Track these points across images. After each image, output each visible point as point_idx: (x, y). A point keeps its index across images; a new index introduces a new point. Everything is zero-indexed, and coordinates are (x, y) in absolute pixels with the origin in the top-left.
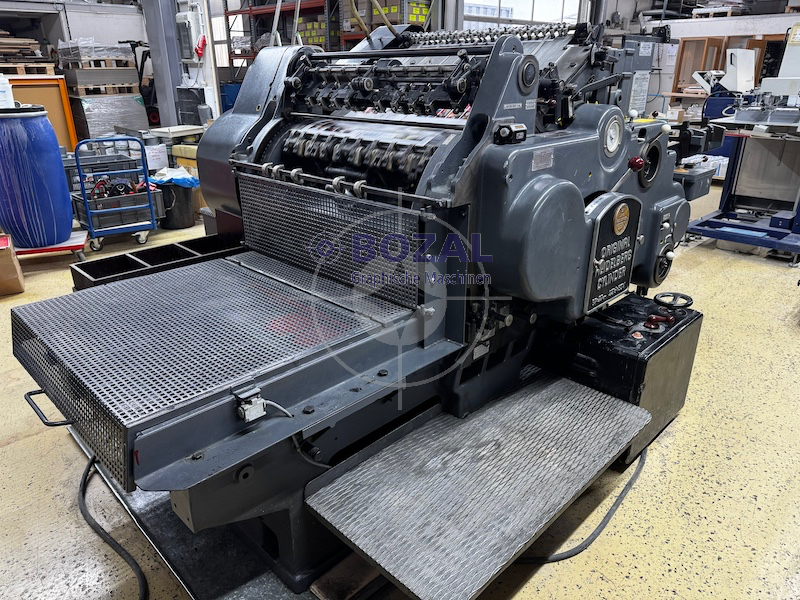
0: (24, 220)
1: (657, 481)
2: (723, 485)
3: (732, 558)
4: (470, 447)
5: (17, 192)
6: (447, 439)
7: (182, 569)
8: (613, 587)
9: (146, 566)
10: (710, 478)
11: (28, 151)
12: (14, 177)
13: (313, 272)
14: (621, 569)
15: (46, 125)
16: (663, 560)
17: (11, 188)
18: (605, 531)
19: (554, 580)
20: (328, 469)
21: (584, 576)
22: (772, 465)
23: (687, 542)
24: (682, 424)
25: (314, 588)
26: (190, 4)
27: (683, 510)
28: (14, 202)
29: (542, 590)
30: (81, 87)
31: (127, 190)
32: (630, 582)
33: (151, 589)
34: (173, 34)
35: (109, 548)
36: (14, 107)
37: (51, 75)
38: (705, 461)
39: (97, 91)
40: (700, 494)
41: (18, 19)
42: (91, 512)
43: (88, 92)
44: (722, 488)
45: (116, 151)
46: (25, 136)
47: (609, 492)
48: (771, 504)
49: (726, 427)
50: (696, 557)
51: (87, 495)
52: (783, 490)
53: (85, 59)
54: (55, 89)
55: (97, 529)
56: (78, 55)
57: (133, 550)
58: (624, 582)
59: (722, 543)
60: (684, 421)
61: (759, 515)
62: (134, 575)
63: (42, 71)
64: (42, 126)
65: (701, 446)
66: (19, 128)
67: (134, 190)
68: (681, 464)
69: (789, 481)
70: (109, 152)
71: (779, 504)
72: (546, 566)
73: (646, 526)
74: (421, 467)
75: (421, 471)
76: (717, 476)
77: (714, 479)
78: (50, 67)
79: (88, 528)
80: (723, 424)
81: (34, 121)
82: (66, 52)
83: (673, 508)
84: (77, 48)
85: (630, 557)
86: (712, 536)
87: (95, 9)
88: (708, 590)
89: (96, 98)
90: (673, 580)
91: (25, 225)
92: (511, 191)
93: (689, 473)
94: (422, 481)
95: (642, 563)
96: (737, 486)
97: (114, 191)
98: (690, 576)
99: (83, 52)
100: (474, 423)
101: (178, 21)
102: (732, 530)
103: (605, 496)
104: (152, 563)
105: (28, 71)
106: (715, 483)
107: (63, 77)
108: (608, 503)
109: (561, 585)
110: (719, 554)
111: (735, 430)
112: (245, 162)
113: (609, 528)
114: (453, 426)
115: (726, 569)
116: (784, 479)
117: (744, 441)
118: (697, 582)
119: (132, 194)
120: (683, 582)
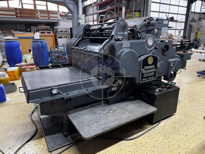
0: (39, 62)
1: (161, 128)
2: (179, 132)
3: (173, 147)
4: (108, 110)
5: (38, 56)
6: (104, 108)
7: (45, 129)
8: (137, 148)
9: (38, 128)
10: (176, 130)
11: (41, 48)
12: (37, 53)
13: (80, 69)
14: (142, 144)
15: (45, 43)
16: (154, 144)
17: (37, 55)
18: (142, 136)
19: (124, 144)
20: (74, 109)
21: (131, 144)
22: (196, 129)
23: (162, 142)
24: (175, 117)
25: (69, 137)
26: (81, 18)
27: (165, 135)
28: (37, 58)
29: (120, 145)
30: (57, 36)
31: (61, 57)
32: (142, 147)
33: (38, 132)
34: (77, 25)
35: (33, 124)
36: (39, 39)
37: (52, 34)
38: (176, 126)
39: (61, 37)
40: (171, 132)
41: (50, 23)
42: (32, 117)
43: (59, 37)
44: (178, 132)
45: (61, 49)
46: (41, 44)
47: (147, 129)
48: (190, 137)
49: (187, 119)
50: (163, 145)
51: (33, 114)
52: (196, 135)
53: (59, 30)
54: (52, 37)
55: (32, 120)
56: (58, 30)
57: (37, 125)
58: (141, 147)
59: (172, 144)
60: (176, 116)
61: (186, 139)
62: (35, 129)
63: (50, 33)
64: (44, 43)
65: (177, 122)
66: (40, 43)
67: (63, 58)
68: (169, 125)
69: (199, 133)
70: (60, 50)
71: (193, 138)
72: (123, 141)
73: (152, 137)
74: (95, 112)
75: (94, 113)
76: (178, 129)
77: (177, 130)
78: (52, 32)
79: (30, 120)
80: (187, 118)
81: (43, 42)
82: (56, 29)
83: (162, 134)
84: (58, 28)
85: (145, 142)
86: (169, 142)
87: (66, 21)
88: (162, 152)
89: (60, 39)
90: (154, 149)
91: (39, 63)
92: (117, 51)
93: (171, 128)
94: (93, 115)
95: (148, 144)
96: (183, 132)
97: (58, 58)
98: (159, 149)
99: (59, 29)
100: (112, 106)
101: (78, 22)
102: (176, 141)
103: (145, 129)
104: (40, 127)
105: (48, 33)
106: (177, 131)
107: (54, 34)
108: (145, 131)
109: (125, 145)
110: (169, 146)
111: (189, 120)
112: (73, 47)
113: (143, 136)
114: (107, 106)
115: (170, 149)
116: (198, 133)
117: (190, 123)
118: (160, 150)
119: (62, 58)
120: (156, 150)
